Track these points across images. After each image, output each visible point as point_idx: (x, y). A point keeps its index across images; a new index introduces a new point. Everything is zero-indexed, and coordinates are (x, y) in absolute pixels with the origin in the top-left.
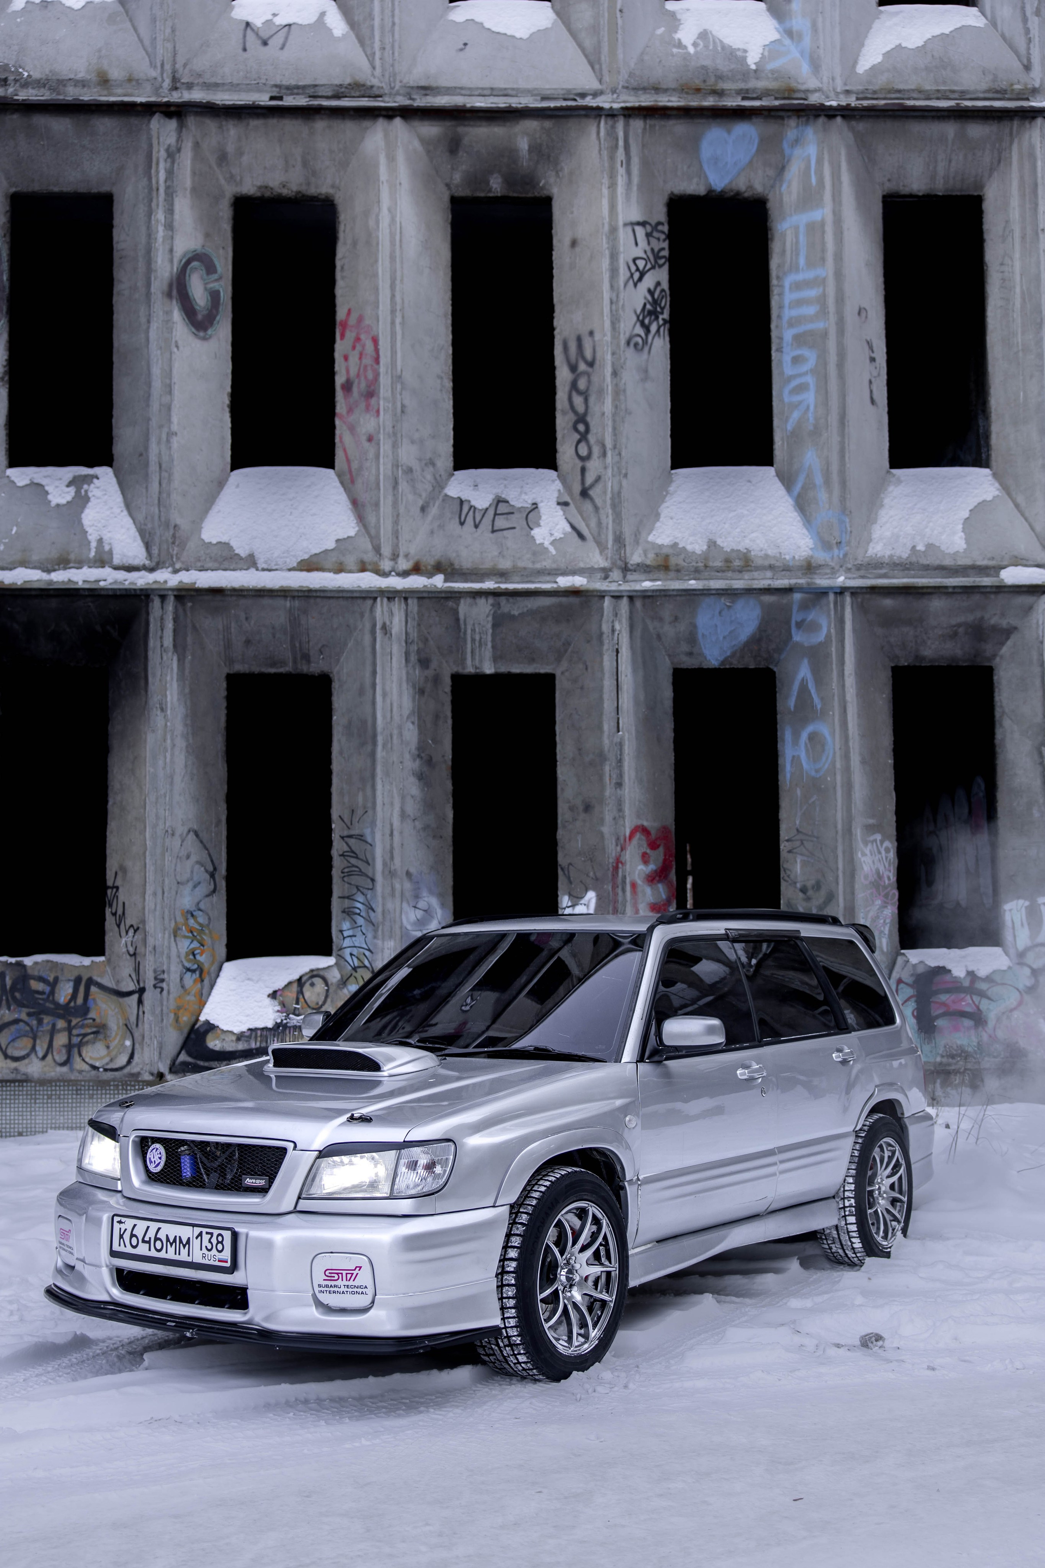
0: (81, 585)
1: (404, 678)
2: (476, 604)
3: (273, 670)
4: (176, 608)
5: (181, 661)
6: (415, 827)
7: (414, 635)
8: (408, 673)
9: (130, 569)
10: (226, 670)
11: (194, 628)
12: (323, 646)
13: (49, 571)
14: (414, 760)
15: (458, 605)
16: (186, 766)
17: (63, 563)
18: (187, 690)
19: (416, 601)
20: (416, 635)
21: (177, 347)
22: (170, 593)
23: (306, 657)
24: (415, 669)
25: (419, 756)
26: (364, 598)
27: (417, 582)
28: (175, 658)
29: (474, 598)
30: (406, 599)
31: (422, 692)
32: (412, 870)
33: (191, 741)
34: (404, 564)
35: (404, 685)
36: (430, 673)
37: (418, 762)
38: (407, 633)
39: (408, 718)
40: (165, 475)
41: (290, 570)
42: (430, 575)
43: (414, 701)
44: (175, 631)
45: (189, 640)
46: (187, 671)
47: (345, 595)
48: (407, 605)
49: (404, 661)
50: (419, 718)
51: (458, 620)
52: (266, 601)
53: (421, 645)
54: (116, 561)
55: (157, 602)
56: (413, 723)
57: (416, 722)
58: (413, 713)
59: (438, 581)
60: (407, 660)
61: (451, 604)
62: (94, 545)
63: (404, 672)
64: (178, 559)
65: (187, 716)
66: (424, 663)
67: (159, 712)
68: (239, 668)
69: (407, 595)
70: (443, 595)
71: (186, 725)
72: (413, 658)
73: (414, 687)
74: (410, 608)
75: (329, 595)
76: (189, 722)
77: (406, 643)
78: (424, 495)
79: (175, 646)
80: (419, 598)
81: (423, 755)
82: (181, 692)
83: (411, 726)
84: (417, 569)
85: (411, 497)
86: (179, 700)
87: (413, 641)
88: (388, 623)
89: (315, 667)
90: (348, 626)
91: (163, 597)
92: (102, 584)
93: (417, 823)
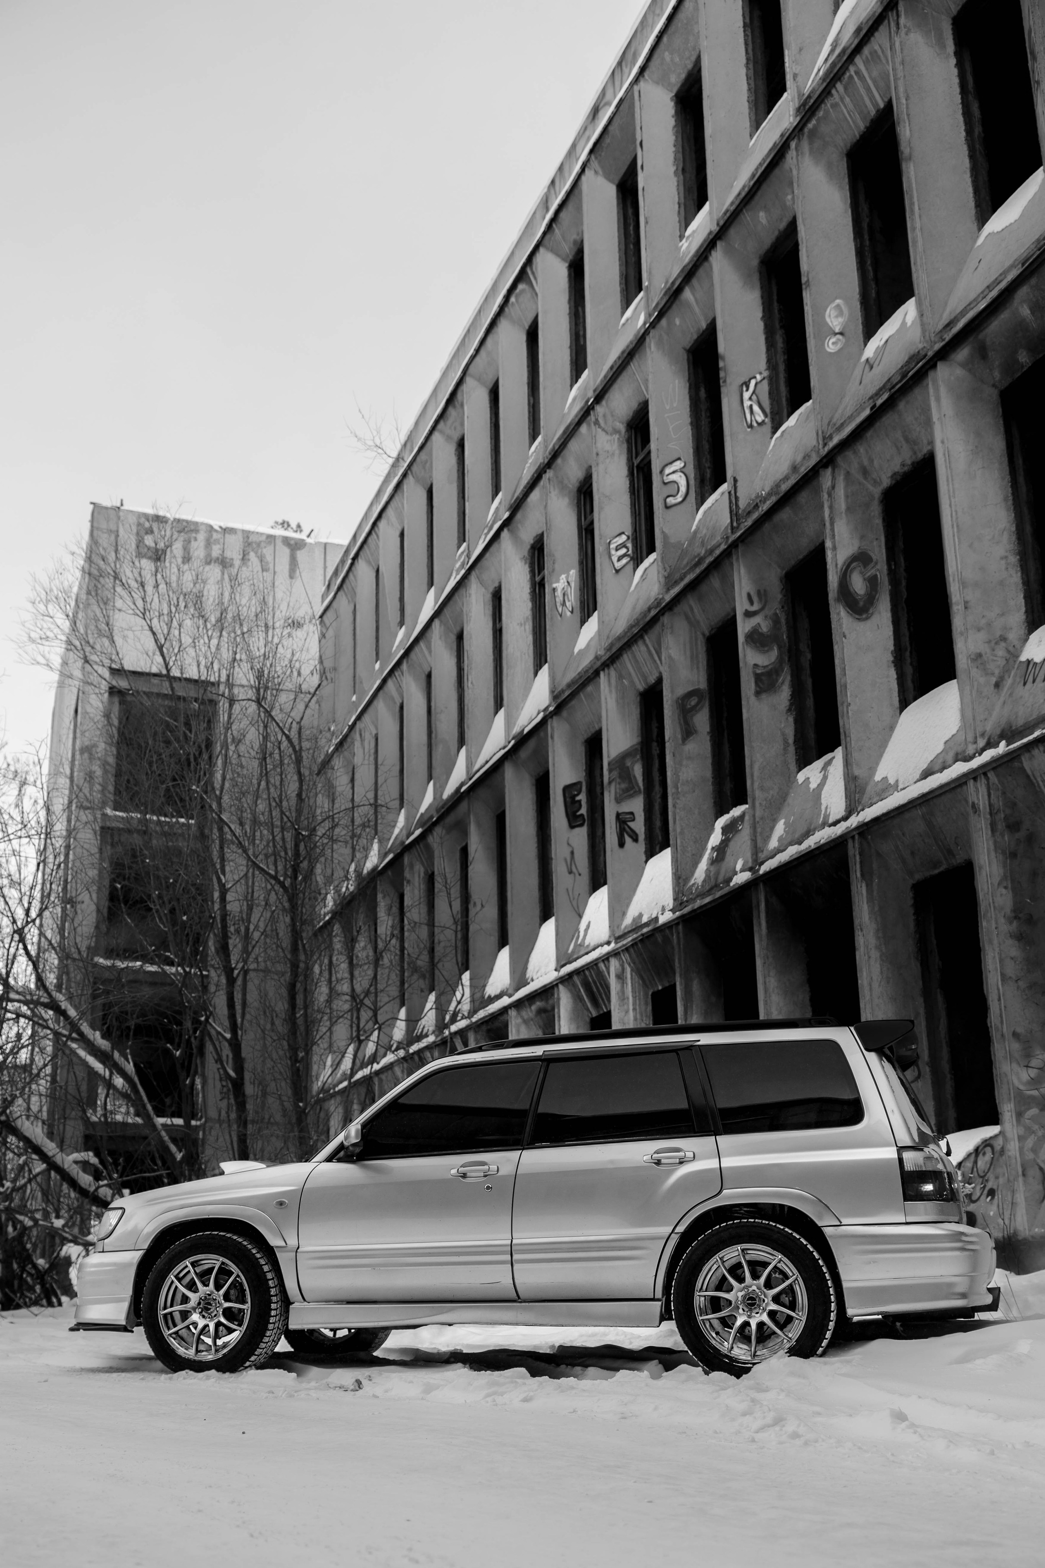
0: (813, 847)
1: (992, 847)
2: (1033, 756)
3: (936, 872)
4: (861, 844)
5: (869, 886)
6: (1018, 988)
7: (999, 803)
8: (995, 842)
9: (835, 823)
10: (912, 882)
11: (879, 855)
12: (956, 838)
13: (800, 843)
14: (1011, 923)
15: (1022, 763)
16: (882, 973)
17: (808, 834)
18: (876, 909)
19: (992, 772)
20: (1001, 803)
21: (845, 636)
22: (855, 833)
23: (950, 852)
24: (1003, 836)
25: (1015, 918)
26: (960, 785)
27: (988, 755)
28: (864, 885)
29: (1029, 751)
30: (985, 774)
31: (1013, 855)
32: (1019, 1030)
33: (884, 950)
34: (981, 743)
35: (993, 854)
36: (1022, 834)
37: (1015, 923)
38: (990, 805)
39: (999, 884)
40: (848, 739)
41: (915, 782)
42: (996, 745)
43: (1004, 867)
44: (861, 862)
45: (875, 866)
46: (875, 893)
47: (947, 788)
48: (988, 779)
49: (990, 832)
50: (1013, 881)
51: (1028, 776)
52: (907, 815)
53: (1008, 811)
54: (831, 821)
55: (850, 843)
56: (1006, 888)
57: (1010, 886)
58: (1005, 878)
59: (1002, 748)
60: (993, 830)
61: (1016, 764)
62: (823, 812)
63: (991, 843)
64: (860, 803)
65: (878, 930)
66: (1013, 826)
67: (860, 933)
68: (918, 877)
69: (984, 771)
70: (1006, 759)
71: (878, 938)
72: (1001, 826)
73: (1004, 853)
74: (991, 782)
75: (937, 793)
76: (880, 935)
77: (991, 814)
78: (997, 672)
79: (862, 875)
80: (994, 769)
81: (1021, 915)
82: (871, 912)
83: (1004, 891)
84: (990, 745)
85: (982, 680)
86: (870, 918)
87: (999, 810)
88: (976, 802)
89: (959, 859)
90: (962, 814)
91: (853, 837)
92: (822, 842)
93: (1020, 983)
